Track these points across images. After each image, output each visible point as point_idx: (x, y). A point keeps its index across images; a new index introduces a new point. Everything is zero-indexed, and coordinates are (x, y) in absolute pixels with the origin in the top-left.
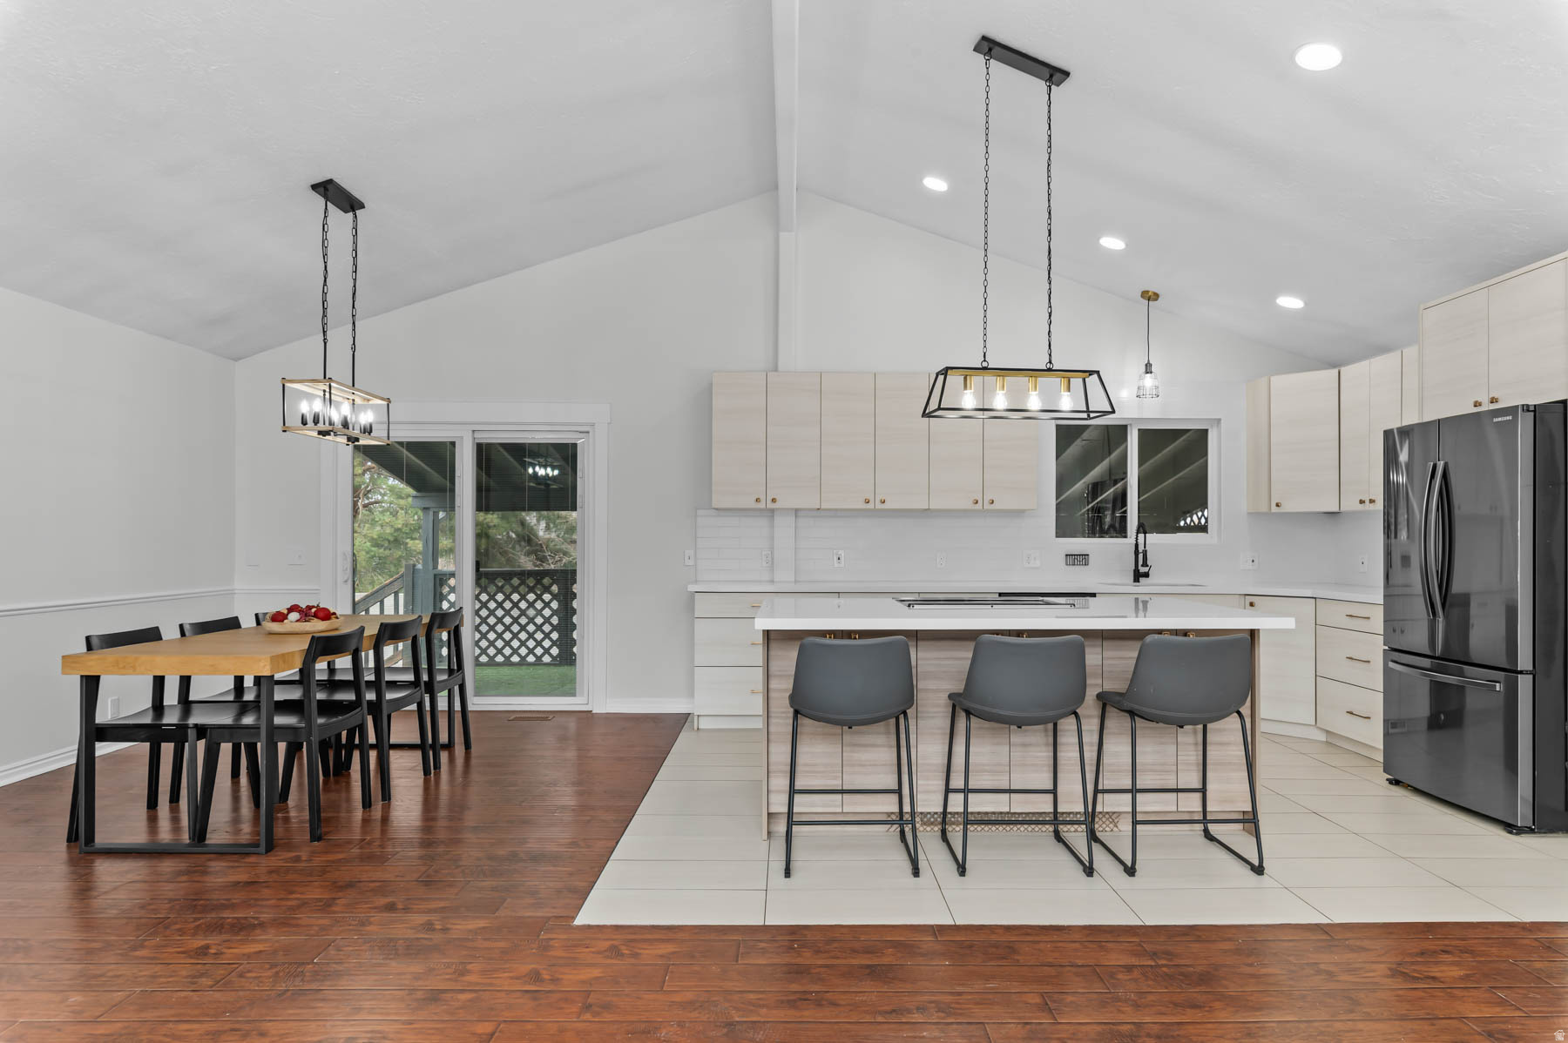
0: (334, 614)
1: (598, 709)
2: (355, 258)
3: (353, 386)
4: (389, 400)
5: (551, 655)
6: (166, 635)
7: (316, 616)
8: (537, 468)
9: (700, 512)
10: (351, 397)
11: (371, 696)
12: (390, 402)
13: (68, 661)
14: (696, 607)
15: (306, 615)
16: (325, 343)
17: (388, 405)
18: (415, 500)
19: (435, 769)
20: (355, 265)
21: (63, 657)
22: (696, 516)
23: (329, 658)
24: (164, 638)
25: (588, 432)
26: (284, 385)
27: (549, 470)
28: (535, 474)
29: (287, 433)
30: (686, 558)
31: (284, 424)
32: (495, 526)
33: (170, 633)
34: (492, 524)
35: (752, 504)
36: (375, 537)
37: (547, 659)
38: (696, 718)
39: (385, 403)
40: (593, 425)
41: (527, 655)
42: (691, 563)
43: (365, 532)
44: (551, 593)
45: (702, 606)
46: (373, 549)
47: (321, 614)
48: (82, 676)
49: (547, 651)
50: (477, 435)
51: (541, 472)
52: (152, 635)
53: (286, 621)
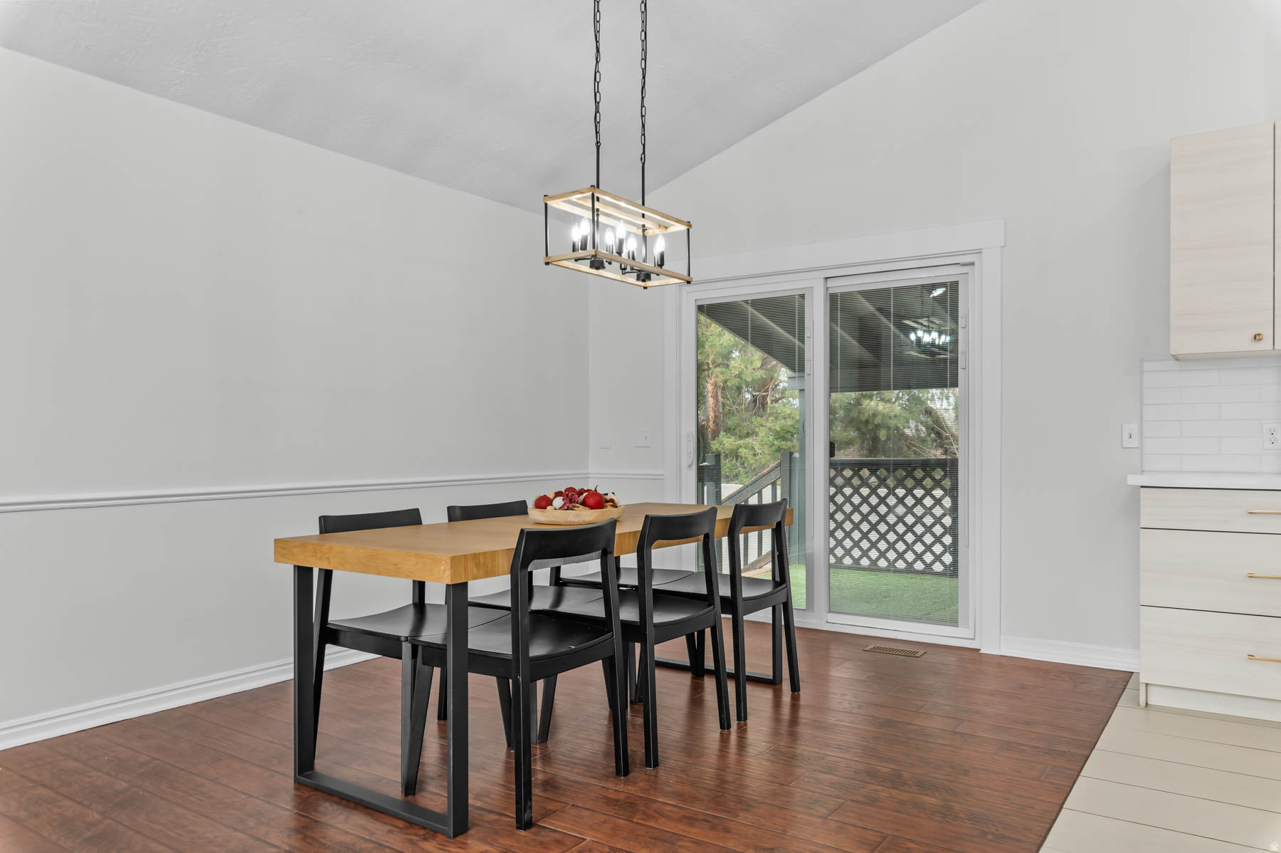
0: (612, 501)
1: (989, 647)
2: (644, 41)
3: (643, 204)
4: (689, 224)
5: (943, 563)
6: (426, 519)
7: (584, 504)
8: (920, 333)
9: (1147, 366)
10: (641, 222)
11: (629, 614)
12: (690, 226)
13: (283, 547)
14: (1142, 511)
15: (571, 501)
16: (598, 148)
17: (688, 230)
18: (791, 380)
19: (739, 718)
20: (644, 50)
21: (275, 540)
22: (1142, 372)
23: (555, 562)
24: (423, 523)
25: (973, 264)
26: (546, 205)
27: (935, 335)
28: (919, 340)
29: (550, 265)
30: (1126, 436)
31: (547, 255)
32: (895, 416)
33: (434, 515)
34: (892, 414)
35: (1248, 345)
36: (778, 429)
37: (938, 567)
38: (1142, 689)
39: (684, 228)
40: (979, 252)
41: (915, 561)
42: (1134, 443)
43: (769, 424)
44: (943, 489)
45: (1152, 510)
46: (776, 442)
47: (591, 501)
48: (295, 566)
49: (938, 558)
50: (831, 283)
51: (927, 338)
52: (411, 518)
53: (549, 508)
